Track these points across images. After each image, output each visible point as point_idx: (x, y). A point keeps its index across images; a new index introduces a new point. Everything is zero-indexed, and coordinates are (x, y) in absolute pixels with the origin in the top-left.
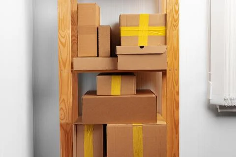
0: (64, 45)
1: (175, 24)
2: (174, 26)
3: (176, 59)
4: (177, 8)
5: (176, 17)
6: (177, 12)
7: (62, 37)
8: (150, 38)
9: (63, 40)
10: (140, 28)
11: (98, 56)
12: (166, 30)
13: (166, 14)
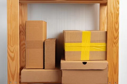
0: (13, 59)
1: (115, 41)
2: (114, 43)
3: (115, 73)
4: (117, 27)
5: (116, 35)
6: (117, 30)
7: (11, 52)
8: (91, 53)
9: (12, 55)
10: (83, 44)
11: (44, 68)
12: (106, 46)
13: (106, 32)
